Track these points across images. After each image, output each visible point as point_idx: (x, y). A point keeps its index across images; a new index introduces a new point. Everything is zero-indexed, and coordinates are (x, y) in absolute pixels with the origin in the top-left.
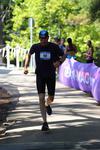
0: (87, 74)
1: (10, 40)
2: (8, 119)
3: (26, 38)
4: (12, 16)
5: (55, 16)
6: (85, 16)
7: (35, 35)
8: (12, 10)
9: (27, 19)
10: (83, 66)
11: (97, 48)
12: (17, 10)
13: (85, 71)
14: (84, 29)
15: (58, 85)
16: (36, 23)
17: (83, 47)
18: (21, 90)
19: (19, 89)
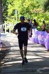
0: (43, 36)
1: (6, 20)
2: (5, 58)
3: (14, 19)
4: (7, 9)
5: (27, 9)
6: (42, 9)
7: (18, 18)
8: (7, 6)
9: (14, 10)
10: (41, 32)
11: (47, 24)
12: (10, 6)
13: (42, 35)
14: (41, 15)
15: (29, 42)
16: (19, 12)
17: (41, 24)
18: (12, 44)
19: (11, 43)
